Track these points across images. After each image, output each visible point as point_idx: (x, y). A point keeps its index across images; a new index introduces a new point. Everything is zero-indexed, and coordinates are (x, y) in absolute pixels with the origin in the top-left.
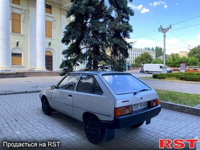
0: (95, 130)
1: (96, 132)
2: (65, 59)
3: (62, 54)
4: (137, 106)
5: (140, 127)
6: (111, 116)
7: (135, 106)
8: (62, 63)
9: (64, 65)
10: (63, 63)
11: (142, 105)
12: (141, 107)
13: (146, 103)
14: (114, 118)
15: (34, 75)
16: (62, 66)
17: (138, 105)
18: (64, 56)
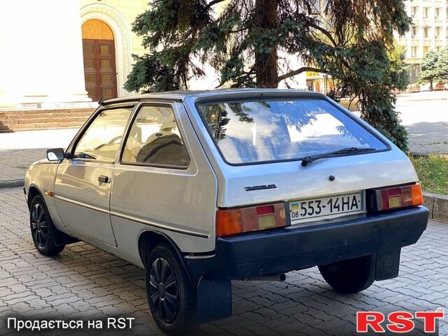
0: (172, 290)
1: (174, 294)
2: (144, 52)
3: (135, 30)
4: (314, 205)
5: (365, 292)
6: (206, 237)
7: (306, 206)
8: (134, 68)
9: (141, 77)
10: (137, 70)
11: (340, 202)
12: (335, 211)
13: (358, 198)
14: (218, 243)
15: (41, 121)
16: (135, 79)
17: (319, 202)
18: (141, 39)
